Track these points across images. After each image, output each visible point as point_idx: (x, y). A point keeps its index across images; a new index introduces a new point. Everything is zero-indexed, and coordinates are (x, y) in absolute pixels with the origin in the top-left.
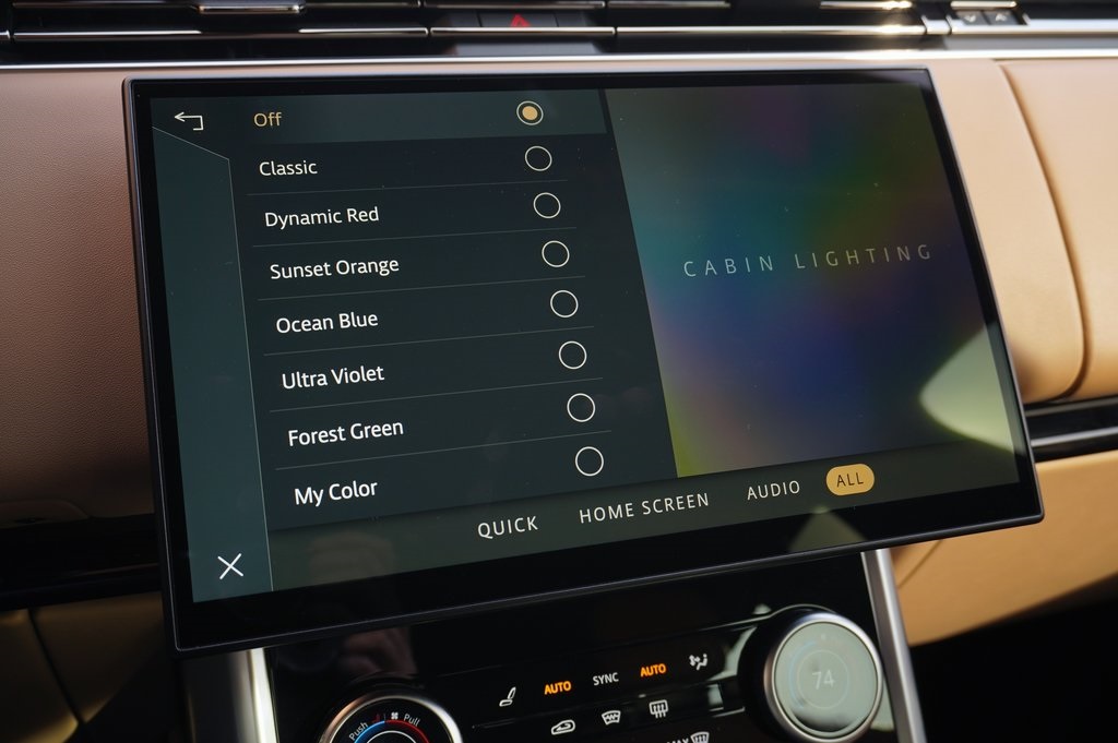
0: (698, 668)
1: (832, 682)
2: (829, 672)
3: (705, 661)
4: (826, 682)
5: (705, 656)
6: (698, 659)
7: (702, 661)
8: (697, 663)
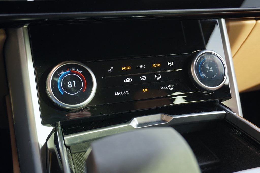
0: (170, 66)
1: (212, 70)
2: (211, 68)
3: (173, 64)
4: (210, 71)
5: (172, 62)
6: (170, 63)
7: (171, 64)
8: (170, 64)
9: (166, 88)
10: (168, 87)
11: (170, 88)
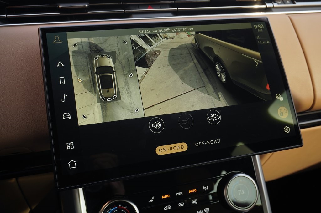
0: (205, 190)
1: (244, 193)
2: (243, 190)
3: (208, 188)
4: (242, 193)
7: (206, 188)
8: (205, 189)
9: (202, 211)
10: (204, 211)
11: (206, 212)
